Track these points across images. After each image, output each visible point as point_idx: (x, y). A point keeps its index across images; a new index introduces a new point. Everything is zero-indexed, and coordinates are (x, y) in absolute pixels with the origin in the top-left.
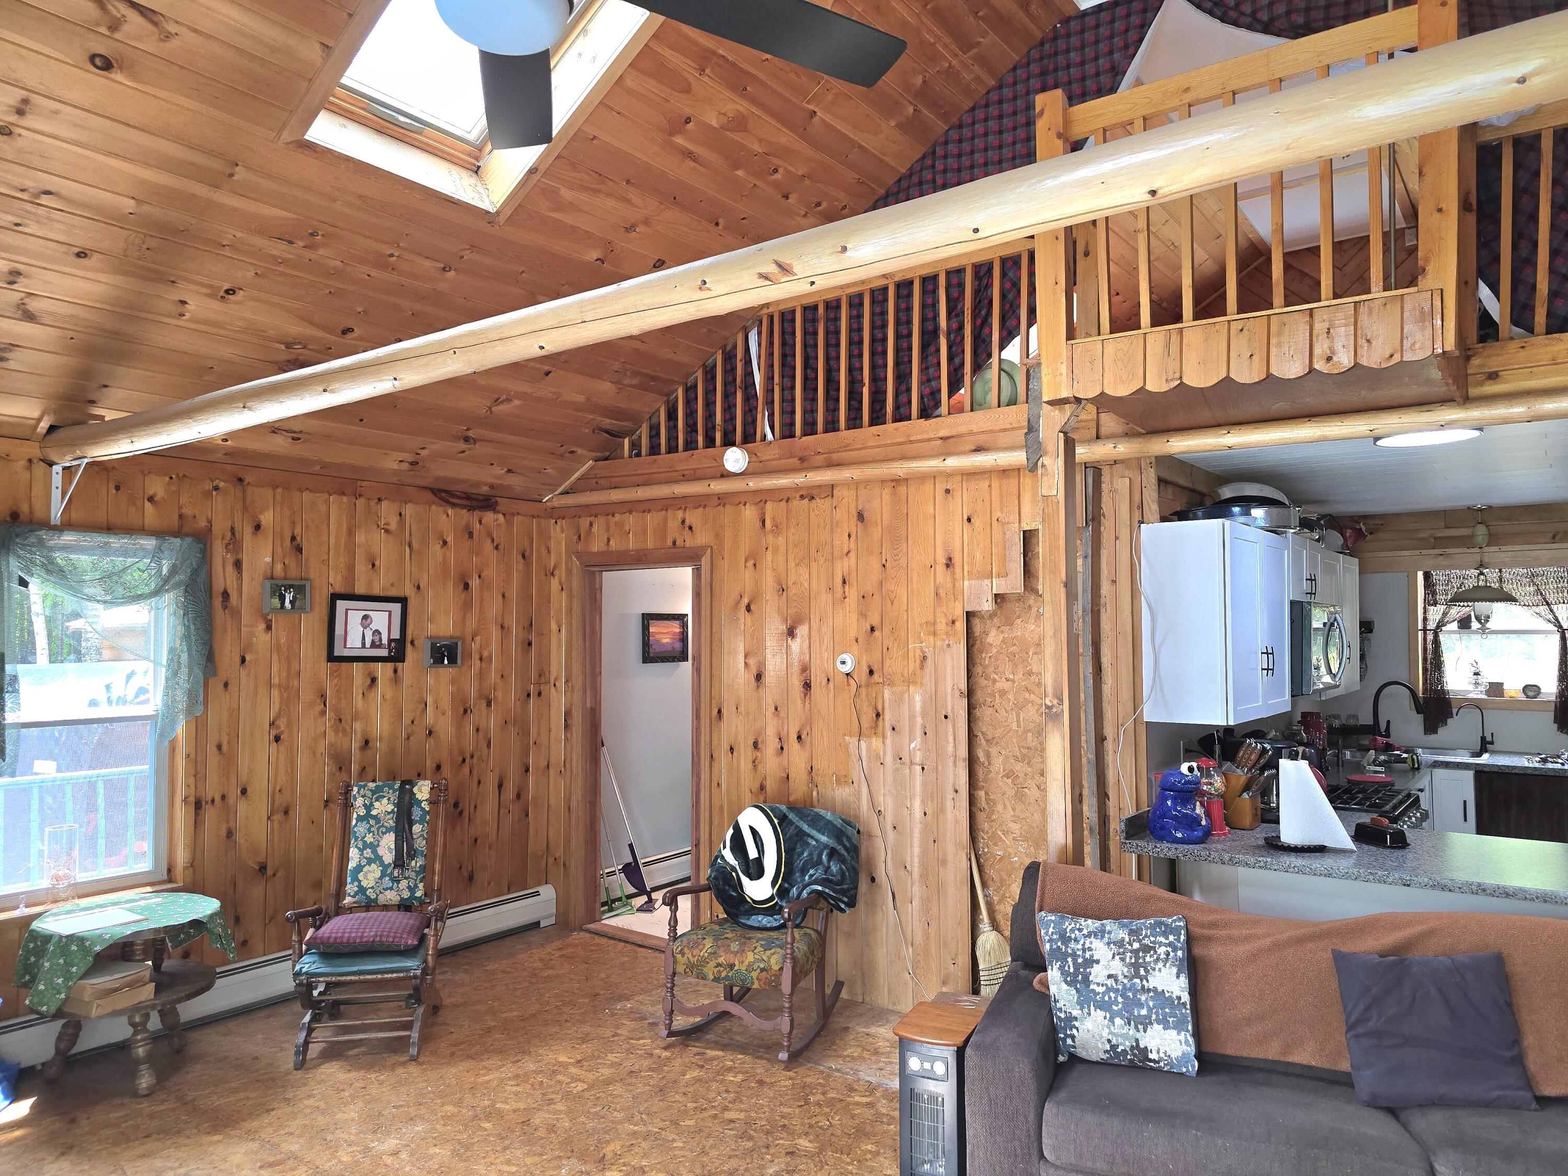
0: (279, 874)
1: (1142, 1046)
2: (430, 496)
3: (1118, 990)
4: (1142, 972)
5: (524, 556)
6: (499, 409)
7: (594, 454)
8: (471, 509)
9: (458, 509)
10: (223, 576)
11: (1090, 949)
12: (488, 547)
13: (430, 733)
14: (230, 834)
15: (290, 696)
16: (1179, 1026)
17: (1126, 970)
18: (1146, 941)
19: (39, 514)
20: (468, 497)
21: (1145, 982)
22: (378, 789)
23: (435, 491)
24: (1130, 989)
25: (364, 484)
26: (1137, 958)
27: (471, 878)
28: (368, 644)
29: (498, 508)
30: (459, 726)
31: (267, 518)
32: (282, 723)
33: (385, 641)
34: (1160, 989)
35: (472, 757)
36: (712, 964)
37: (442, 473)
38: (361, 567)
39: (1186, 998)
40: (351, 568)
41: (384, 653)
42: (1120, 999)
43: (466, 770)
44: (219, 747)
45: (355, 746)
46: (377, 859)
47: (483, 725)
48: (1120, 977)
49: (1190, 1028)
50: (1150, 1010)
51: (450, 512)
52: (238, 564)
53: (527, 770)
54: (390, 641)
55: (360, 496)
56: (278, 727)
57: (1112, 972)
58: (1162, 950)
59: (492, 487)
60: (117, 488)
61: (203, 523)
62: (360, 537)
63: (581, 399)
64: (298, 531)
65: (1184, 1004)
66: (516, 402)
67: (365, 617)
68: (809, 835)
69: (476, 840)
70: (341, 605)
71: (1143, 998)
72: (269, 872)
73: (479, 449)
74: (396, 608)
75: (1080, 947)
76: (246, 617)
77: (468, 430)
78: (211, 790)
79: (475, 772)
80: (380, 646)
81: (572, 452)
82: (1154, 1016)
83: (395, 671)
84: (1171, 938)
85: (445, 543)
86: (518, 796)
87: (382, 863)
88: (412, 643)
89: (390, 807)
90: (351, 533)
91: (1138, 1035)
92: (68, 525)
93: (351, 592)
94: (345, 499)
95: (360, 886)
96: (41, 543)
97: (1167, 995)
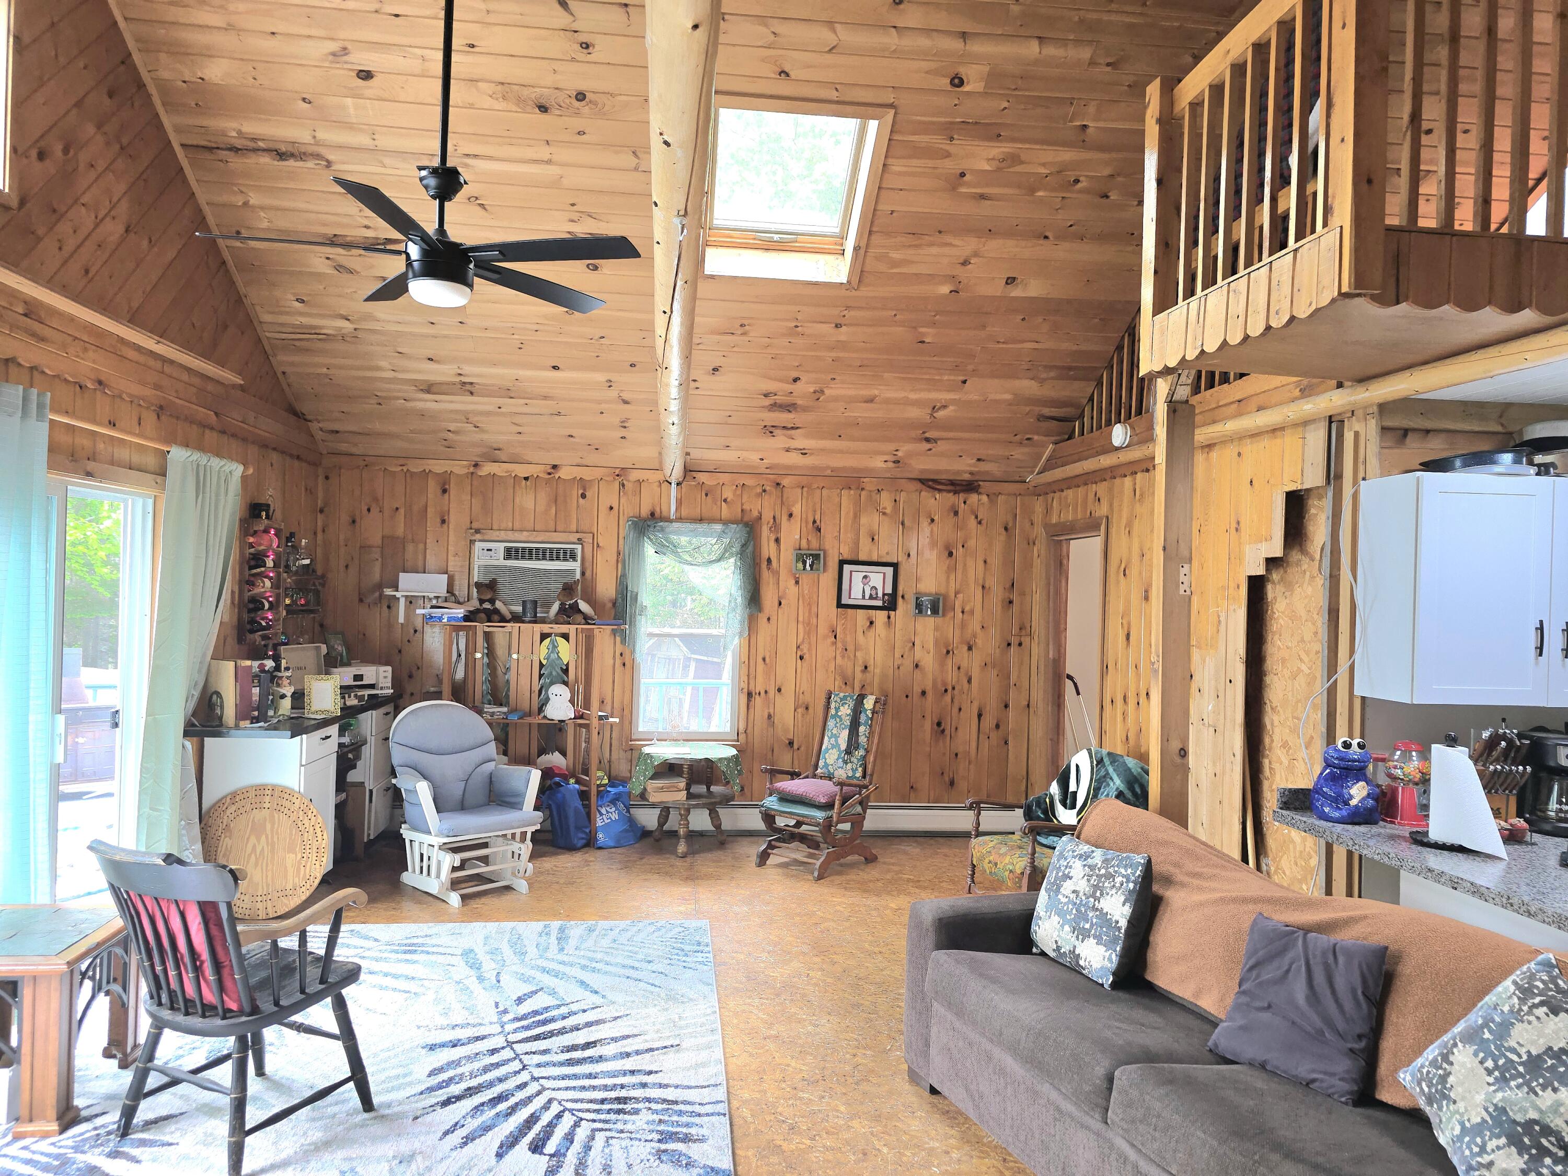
0: (802, 749)
1: (1077, 953)
2: (919, 485)
3: (1075, 904)
4: (1098, 894)
5: (1006, 529)
6: (940, 414)
7: (1053, 439)
8: (955, 492)
9: (945, 494)
10: (768, 548)
11: (1071, 867)
12: (972, 522)
13: (917, 666)
14: (770, 716)
15: (810, 629)
16: (1109, 945)
17: (1087, 889)
18: (1111, 870)
19: (665, 514)
20: (952, 483)
21: (1096, 903)
22: (845, 698)
23: (923, 481)
24: (1084, 906)
25: (865, 480)
26: (1099, 881)
27: (952, 783)
28: (867, 596)
29: (980, 490)
30: (942, 664)
31: (796, 509)
32: (805, 648)
33: (880, 594)
34: (1105, 911)
35: (953, 688)
36: (987, 861)
37: (922, 467)
38: (865, 542)
39: (1123, 923)
40: (857, 543)
41: (880, 603)
42: (1074, 911)
43: (948, 698)
44: (764, 659)
45: (859, 669)
46: (836, 746)
47: (964, 665)
48: (1081, 894)
49: (1118, 949)
50: (1092, 925)
51: (937, 496)
52: (777, 540)
53: (1006, 706)
54: (884, 595)
55: (863, 489)
56: (802, 650)
57: (1077, 889)
58: (1119, 879)
59: (971, 473)
60: (707, 495)
61: (755, 514)
62: (864, 520)
63: (1008, 396)
64: (818, 518)
65: (1119, 929)
66: (951, 408)
67: (865, 577)
68: (1111, 779)
69: (956, 755)
70: (847, 568)
71: (1091, 915)
72: (796, 746)
73: (941, 446)
74: (889, 571)
75: (1065, 864)
76: (783, 576)
77: (924, 433)
78: (760, 688)
79: (956, 701)
80: (876, 598)
81: (1028, 439)
82: (1093, 931)
83: (889, 617)
84: (1129, 871)
85: (933, 520)
86: (998, 726)
87: (839, 748)
88: (903, 597)
89: (849, 712)
90: (856, 517)
91: (1077, 943)
92: (680, 519)
93: (855, 558)
94: (852, 492)
95: (825, 762)
96: (662, 530)
97: (1109, 917)
